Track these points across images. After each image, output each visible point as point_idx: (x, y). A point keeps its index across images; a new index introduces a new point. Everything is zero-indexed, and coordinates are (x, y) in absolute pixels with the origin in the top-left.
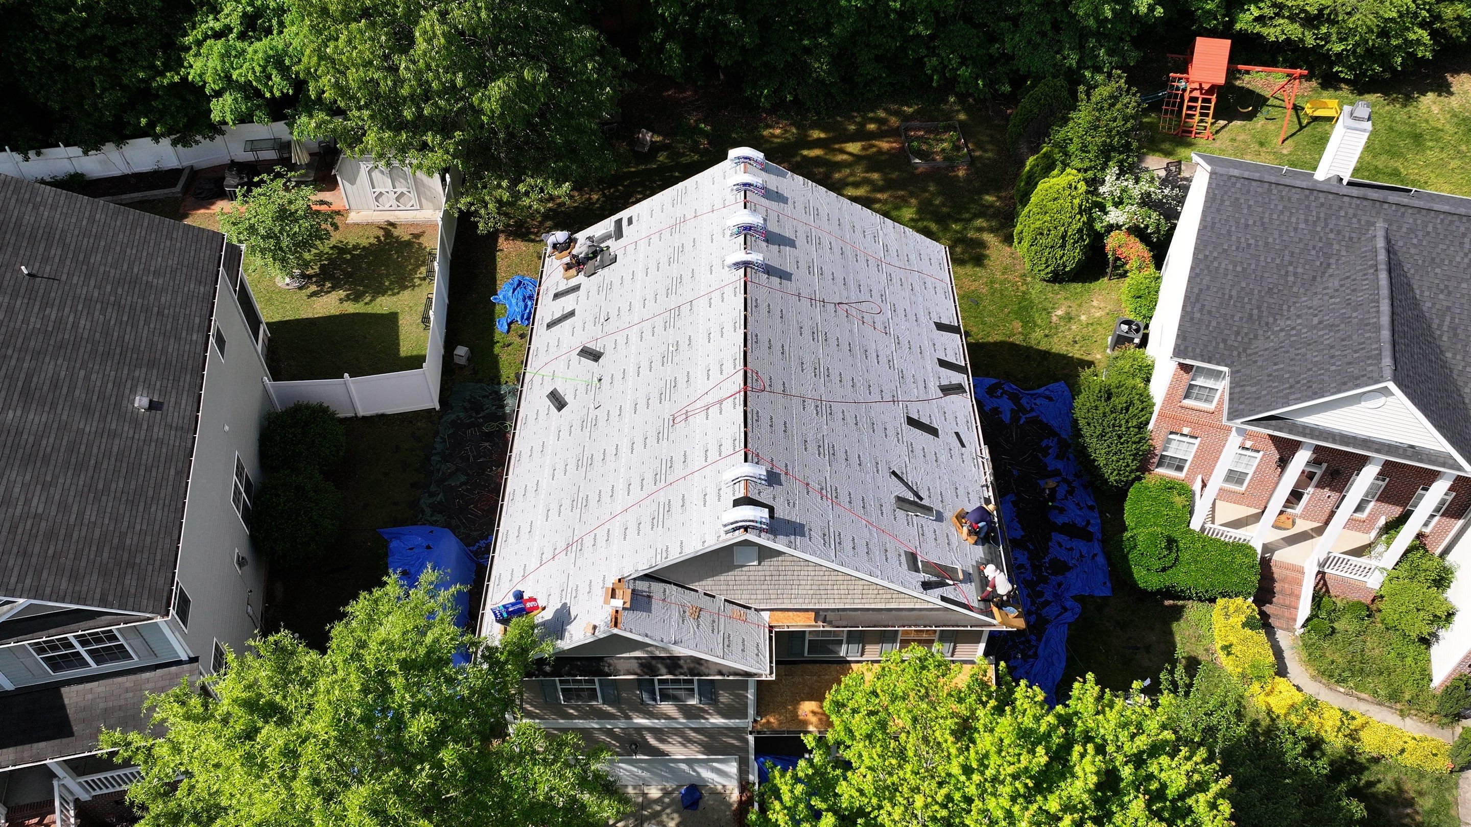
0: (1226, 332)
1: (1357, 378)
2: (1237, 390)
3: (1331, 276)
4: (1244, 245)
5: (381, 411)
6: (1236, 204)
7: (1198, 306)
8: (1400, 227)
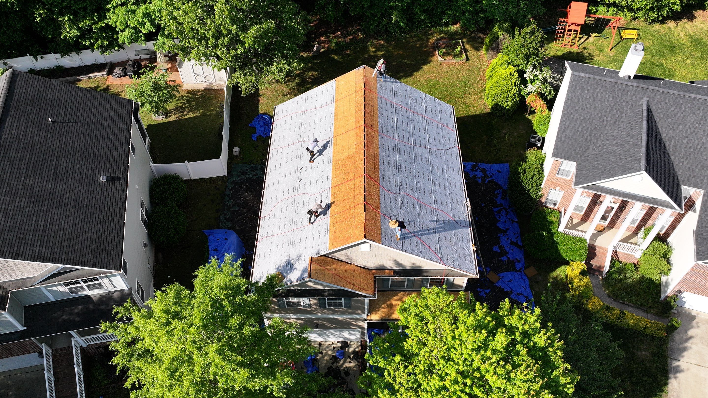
0: (576, 146)
1: (630, 169)
2: (579, 172)
3: (623, 122)
4: (585, 107)
5: (201, 177)
6: (582, 88)
7: (564, 135)
8: (654, 100)
